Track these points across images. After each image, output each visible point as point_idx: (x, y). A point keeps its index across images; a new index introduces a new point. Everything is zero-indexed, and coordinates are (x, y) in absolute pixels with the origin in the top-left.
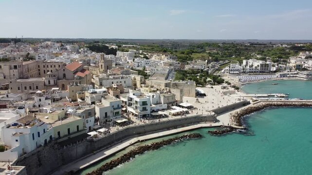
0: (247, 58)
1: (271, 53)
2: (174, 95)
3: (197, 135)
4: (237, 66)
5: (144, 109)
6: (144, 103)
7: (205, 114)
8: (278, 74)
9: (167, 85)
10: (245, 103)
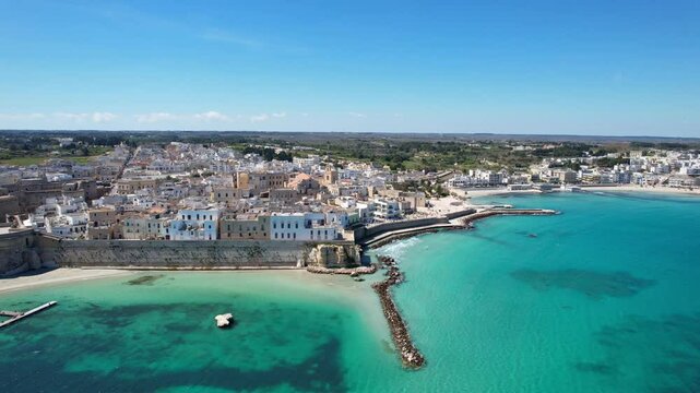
0: (474, 168)
1: (507, 159)
2: (409, 203)
3: (435, 231)
4: (463, 178)
5: (390, 212)
6: (390, 207)
7: (439, 217)
8: (509, 187)
9: (400, 194)
10: (472, 211)
